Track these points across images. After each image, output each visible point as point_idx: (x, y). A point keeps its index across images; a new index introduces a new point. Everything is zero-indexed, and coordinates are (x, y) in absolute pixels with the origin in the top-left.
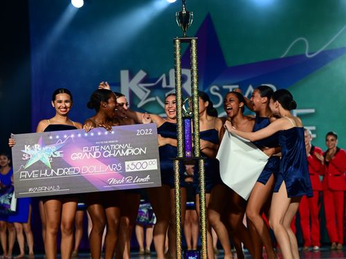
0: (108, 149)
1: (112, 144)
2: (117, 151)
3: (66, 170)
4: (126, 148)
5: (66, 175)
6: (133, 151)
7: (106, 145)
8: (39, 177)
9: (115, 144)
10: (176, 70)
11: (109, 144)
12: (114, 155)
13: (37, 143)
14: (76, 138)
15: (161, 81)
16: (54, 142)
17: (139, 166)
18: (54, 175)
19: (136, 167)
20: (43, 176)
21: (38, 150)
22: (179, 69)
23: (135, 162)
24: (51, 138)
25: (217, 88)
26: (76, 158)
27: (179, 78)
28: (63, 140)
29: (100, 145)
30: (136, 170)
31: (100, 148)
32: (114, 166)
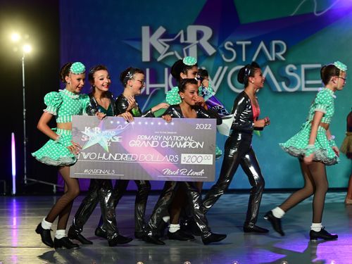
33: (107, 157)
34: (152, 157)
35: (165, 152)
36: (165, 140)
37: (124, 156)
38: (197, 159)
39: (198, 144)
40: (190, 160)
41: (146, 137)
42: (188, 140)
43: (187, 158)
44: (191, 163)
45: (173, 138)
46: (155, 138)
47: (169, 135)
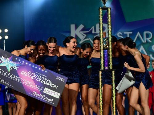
0: (40, 78)
1: (43, 76)
2: (44, 81)
3: (16, 77)
4: (49, 82)
5: (14, 79)
6: (51, 85)
7: (40, 75)
8: (1, 73)
9: (44, 77)
10: (100, 24)
11: (42, 76)
12: (42, 82)
13: (8, 58)
14: (28, 65)
15: (92, 30)
16: (17, 61)
17: (50, 93)
18: (9, 76)
19: (49, 92)
20: (3, 74)
21: (7, 61)
22: (101, 24)
23: (50, 90)
24: (16, 59)
25: (121, 34)
26: (23, 74)
27: (101, 29)
28: (22, 63)
29: (37, 74)
30: (48, 94)
31: (37, 75)
32: (39, 87)
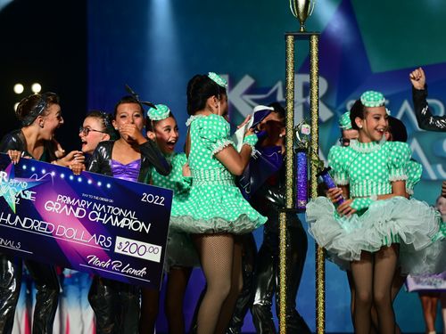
33: (12, 219)
34: (75, 233)
35: (94, 228)
36: (96, 209)
37: (36, 224)
38: (138, 249)
39: (142, 225)
40: (127, 249)
41: (68, 199)
42: (129, 217)
43: (124, 245)
44: (129, 254)
45: (107, 209)
46: (82, 204)
47: (103, 203)
